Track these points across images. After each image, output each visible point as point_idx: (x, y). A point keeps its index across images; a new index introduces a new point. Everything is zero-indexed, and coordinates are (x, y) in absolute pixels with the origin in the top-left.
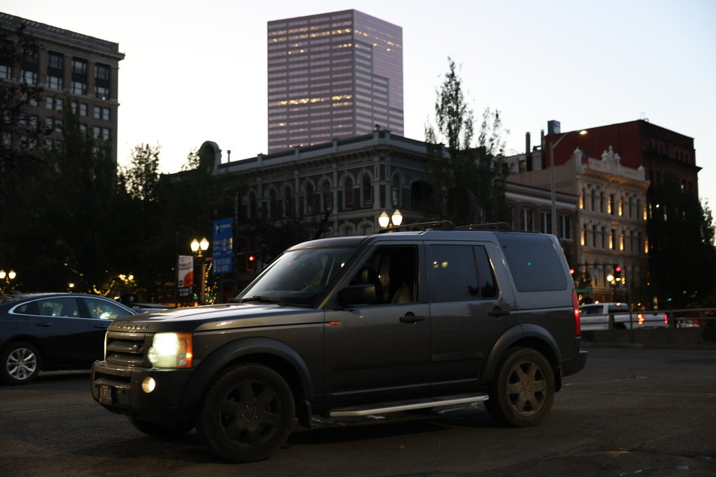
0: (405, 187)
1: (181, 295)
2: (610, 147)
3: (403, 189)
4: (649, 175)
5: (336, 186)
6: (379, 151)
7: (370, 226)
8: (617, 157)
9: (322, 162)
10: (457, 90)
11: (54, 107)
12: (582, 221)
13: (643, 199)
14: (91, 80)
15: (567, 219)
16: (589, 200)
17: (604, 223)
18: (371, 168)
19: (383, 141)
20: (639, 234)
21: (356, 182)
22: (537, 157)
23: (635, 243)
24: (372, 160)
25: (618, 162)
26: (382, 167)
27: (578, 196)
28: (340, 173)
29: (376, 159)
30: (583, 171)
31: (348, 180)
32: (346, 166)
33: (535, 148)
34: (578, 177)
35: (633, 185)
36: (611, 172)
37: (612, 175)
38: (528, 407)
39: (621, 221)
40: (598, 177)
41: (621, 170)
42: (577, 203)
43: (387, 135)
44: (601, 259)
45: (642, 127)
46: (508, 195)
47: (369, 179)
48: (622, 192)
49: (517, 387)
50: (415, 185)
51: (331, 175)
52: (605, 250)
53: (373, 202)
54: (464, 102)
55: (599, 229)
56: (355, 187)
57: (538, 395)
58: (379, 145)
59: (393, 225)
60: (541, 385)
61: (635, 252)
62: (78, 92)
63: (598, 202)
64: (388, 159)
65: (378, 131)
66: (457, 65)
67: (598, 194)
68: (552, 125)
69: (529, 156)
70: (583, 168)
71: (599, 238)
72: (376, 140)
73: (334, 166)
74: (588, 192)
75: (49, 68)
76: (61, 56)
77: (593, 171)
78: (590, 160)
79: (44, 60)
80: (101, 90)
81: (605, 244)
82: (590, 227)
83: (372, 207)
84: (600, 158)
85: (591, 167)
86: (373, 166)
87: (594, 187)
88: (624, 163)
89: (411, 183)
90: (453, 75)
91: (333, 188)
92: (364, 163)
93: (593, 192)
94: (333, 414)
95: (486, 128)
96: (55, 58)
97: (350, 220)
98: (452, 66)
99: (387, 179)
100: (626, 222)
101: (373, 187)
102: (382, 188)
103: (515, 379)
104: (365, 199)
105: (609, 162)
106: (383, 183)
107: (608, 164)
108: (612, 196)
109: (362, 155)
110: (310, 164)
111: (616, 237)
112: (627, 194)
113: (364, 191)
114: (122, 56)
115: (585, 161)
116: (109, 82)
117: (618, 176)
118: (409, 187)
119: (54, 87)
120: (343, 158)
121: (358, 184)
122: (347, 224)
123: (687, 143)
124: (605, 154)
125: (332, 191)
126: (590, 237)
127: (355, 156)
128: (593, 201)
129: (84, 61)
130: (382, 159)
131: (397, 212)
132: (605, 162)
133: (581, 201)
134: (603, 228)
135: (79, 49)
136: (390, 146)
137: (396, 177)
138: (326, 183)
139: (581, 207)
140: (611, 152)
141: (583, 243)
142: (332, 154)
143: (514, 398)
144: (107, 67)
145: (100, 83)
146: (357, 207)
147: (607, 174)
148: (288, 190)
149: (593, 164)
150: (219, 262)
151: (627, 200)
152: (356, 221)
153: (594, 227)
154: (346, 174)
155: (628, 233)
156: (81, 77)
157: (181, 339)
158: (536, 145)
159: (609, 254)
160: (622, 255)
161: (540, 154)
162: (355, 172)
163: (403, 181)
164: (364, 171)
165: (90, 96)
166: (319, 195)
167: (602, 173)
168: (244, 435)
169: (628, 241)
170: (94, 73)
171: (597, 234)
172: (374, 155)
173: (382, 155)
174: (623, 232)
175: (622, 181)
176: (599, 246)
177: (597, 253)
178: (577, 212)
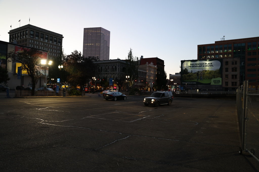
4: (157, 67)
5: (110, 67)
9: (108, 63)
10: (131, 53)
11: (51, 47)
12: (147, 74)
13: (156, 70)
14: (57, 42)
15: (145, 74)
16: (148, 71)
17: (150, 74)
18: (117, 65)
23: (155, 78)
26: (119, 65)
28: (111, 65)
31: (112, 67)
34: (147, 67)
35: (155, 68)
39: (153, 74)
41: (153, 66)
42: (147, 71)
44: (150, 80)
45: (157, 59)
46: (138, 70)
47: (116, 67)
51: (109, 65)
53: (117, 70)
62: (55, 44)
66: (132, 49)
67: (150, 70)
68: (142, 56)
69: (138, 61)
72: (118, 60)
73: (110, 64)
74: (148, 69)
75: (50, 39)
76: (52, 37)
79: (49, 37)
80: (59, 44)
81: (150, 78)
82: (148, 75)
85: (149, 65)
88: (154, 65)
90: (131, 51)
96: (51, 37)
97: (113, 73)
98: (131, 50)
99: (119, 67)
102: (118, 68)
105: (151, 64)
110: (106, 63)
113: (115, 69)
114: (63, 37)
115: (148, 64)
116: (61, 43)
118: (122, 68)
119: (51, 43)
120: (112, 63)
121: (114, 67)
122: (112, 74)
123: (163, 61)
124: (151, 63)
126: (148, 76)
127: (114, 63)
129: (56, 38)
130: (118, 63)
135: (56, 36)
137: (121, 66)
138: (108, 67)
141: (147, 78)
142: (110, 62)
144: (60, 39)
145: (59, 42)
146: (114, 71)
147: (151, 66)
148: (101, 67)
151: (154, 71)
152: (114, 73)
156: (56, 41)
159: (151, 79)
160: (153, 80)
161: (140, 61)
162: (114, 65)
163: (121, 67)
165: (57, 45)
170: (58, 40)
171: (149, 76)
174: (153, 76)
175: (153, 68)
176: (149, 78)
177: (149, 79)
178: (147, 72)
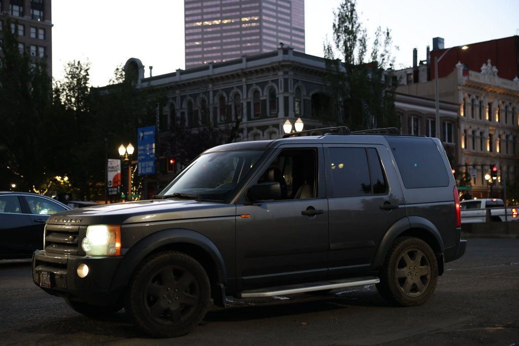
0: (306, 98)
1: (110, 193)
2: (489, 61)
3: (304, 100)
5: (246, 97)
6: (283, 66)
7: (275, 133)
8: (495, 69)
9: (233, 76)
10: (352, 11)
12: (463, 127)
14: (27, 3)
15: (449, 125)
16: (469, 108)
17: (482, 129)
18: (276, 81)
19: (286, 57)
20: (514, 138)
21: (263, 94)
22: (423, 70)
23: (510, 146)
24: (277, 74)
25: (496, 74)
26: (286, 81)
27: (459, 105)
28: (249, 86)
29: (280, 73)
30: (464, 83)
31: (256, 92)
32: (254, 80)
33: (421, 62)
34: (459, 88)
35: (509, 94)
36: (489, 83)
37: (490, 86)
38: (414, 289)
39: (497, 126)
40: (478, 88)
41: (498, 81)
42: (458, 111)
43: (290, 53)
44: (480, 161)
45: (517, 42)
46: (397, 104)
47: (274, 91)
48: (498, 101)
49: (405, 271)
50: (315, 96)
51: (240, 88)
52: (483, 152)
53: (278, 112)
54: (358, 21)
55: (478, 134)
56: (262, 98)
57: (423, 278)
58: (283, 61)
59: (295, 131)
60: (425, 270)
61: (510, 154)
62: (16, 14)
63: (477, 110)
64: (291, 73)
65: (282, 48)
67: (477, 102)
68: (437, 41)
69: (416, 69)
70: (463, 80)
71: (478, 141)
72: (280, 57)
73: (244, 80)
74: (469, 101)
77: (473, 82)
78: (471, 72)
80: (36, 13)
81: (482, 147)
82: (470, 132)
83: (277, 116)
84: (480, 71)
85: (471, 78)
86: (278, 80)
87: (474, 97)
88: (500, 75)
89: (311, 94)
91: (243, 99)
92: (270, 77)
93: (473, 101)
94: (244, 295)
95: (378, 45)
97: (258, 128)
99: (290, 91)
100: (502, 128)
101: (278, 98)
102: (286, 100)
103: (403, 264)
104: (270, 109)
105: (487, 74)
106: (286, 95)
107: (486, 76)
108: (490, 104)
109: (268, 70)
110: (222, 78)
111: (494, 140)
112: (503, 102)
113: (270, 102)
115: (466, 73)
117: (495, 87)
118: (310, 98)
120: (251, 72)
121: (264, 95)
122: (255, 131)
124: (484, 67)
125: (242, 101)
126: (470, 141)
127: (262, 71)
128: (473, 109)
130: (286, 73)
131: (299, 120)
132: (484, 74)
133: (462, 109)
134: (481, 133)
136: (293, 62)
137: (298, 89)
138: (237, 95)
139: (462, 114)
140: (489, 65)
141: (463, 146)
142: (242, 69)
143: (403, 281)
145: (35, 6)
146: (264, 116)
147: (485, 85)
148: (203, 101)
149: (473, 76)
150: (143, 164)
151: (503, 107)
152: (263, 128)
153: (473, 132)
154: (254, 87)
155: (504, 137)
157: (111, 231)
158: (422, 60)
159: (487, 156)
160: (498, 157)
161: (426, 68)
162: (262, 85)
163: (304, 92)
164: (270, 84)
165: (27, 18)
166: (231, 106)
167: (481, 84)
168: (166, 314)
169: (504, 144)
171: (476, 138)
172: (279, 69)
173: (286, 70)
174: (500, 136)
175: (499, 91)
176: (478, 149)
177: (476, 155)
178: (458, 119)
